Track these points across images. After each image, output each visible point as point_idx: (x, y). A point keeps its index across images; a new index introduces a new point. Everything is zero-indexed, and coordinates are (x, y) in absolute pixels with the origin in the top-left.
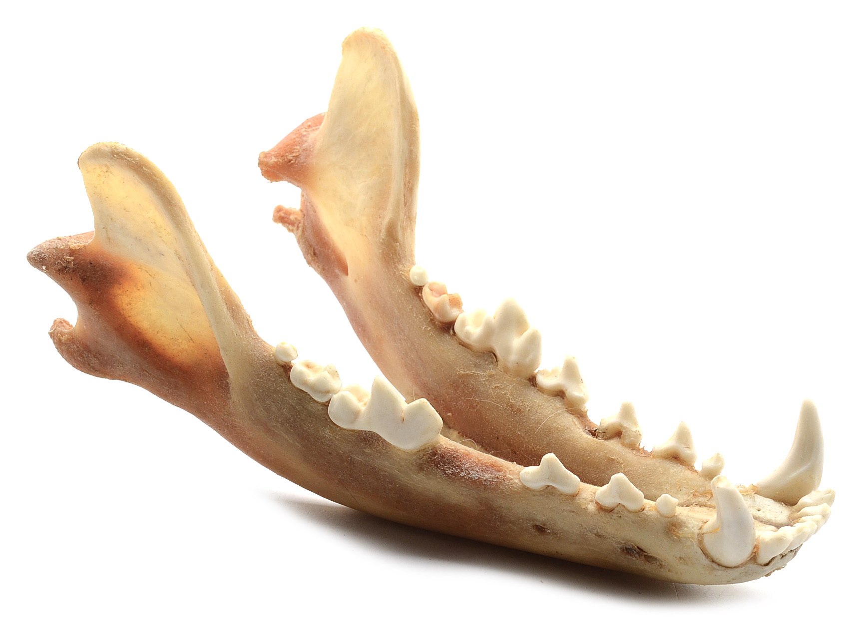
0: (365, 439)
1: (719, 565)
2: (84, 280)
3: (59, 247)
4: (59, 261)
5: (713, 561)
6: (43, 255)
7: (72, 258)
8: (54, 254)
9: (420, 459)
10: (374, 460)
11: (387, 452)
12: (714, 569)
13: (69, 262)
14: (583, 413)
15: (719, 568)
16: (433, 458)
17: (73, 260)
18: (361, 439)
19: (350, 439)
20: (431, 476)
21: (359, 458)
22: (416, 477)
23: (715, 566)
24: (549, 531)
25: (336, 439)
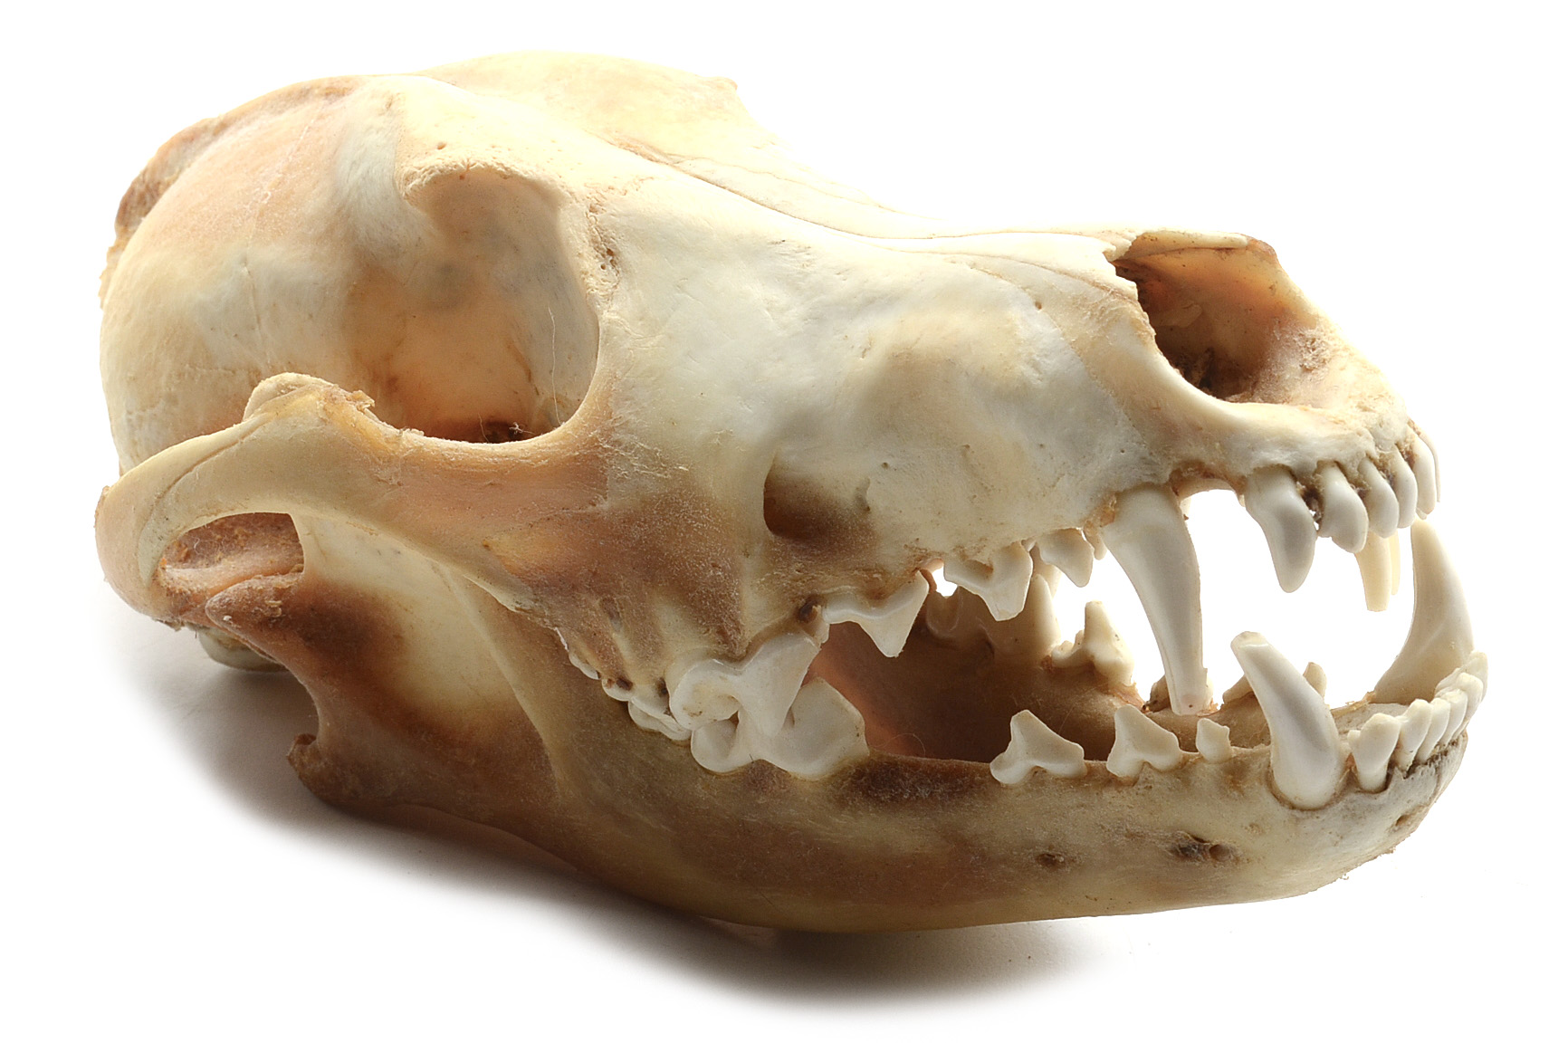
0: (754, 782)
1: (1302, 810)
2: (307, 639)
3: (254, 588)
4: (257, 608)
5: (1293, 807)
6: (227, 599)
7: (279, 602)
8: (247, 598)
9: (838, 789)
10: (774, 814)
11: (788, 791)
12: (1298, 819)
13: (274, 609)
14: (1128, 690)
15: (1304, 815)
16: (859, 782)
17: (281, 606)
18: (749, 784)
19: (734, 789)
20: (860, 813)
21: (752, 818)
22: (837, 820)
23: (1297, 813)
24: (1062, 859)
25: (715, 797)
